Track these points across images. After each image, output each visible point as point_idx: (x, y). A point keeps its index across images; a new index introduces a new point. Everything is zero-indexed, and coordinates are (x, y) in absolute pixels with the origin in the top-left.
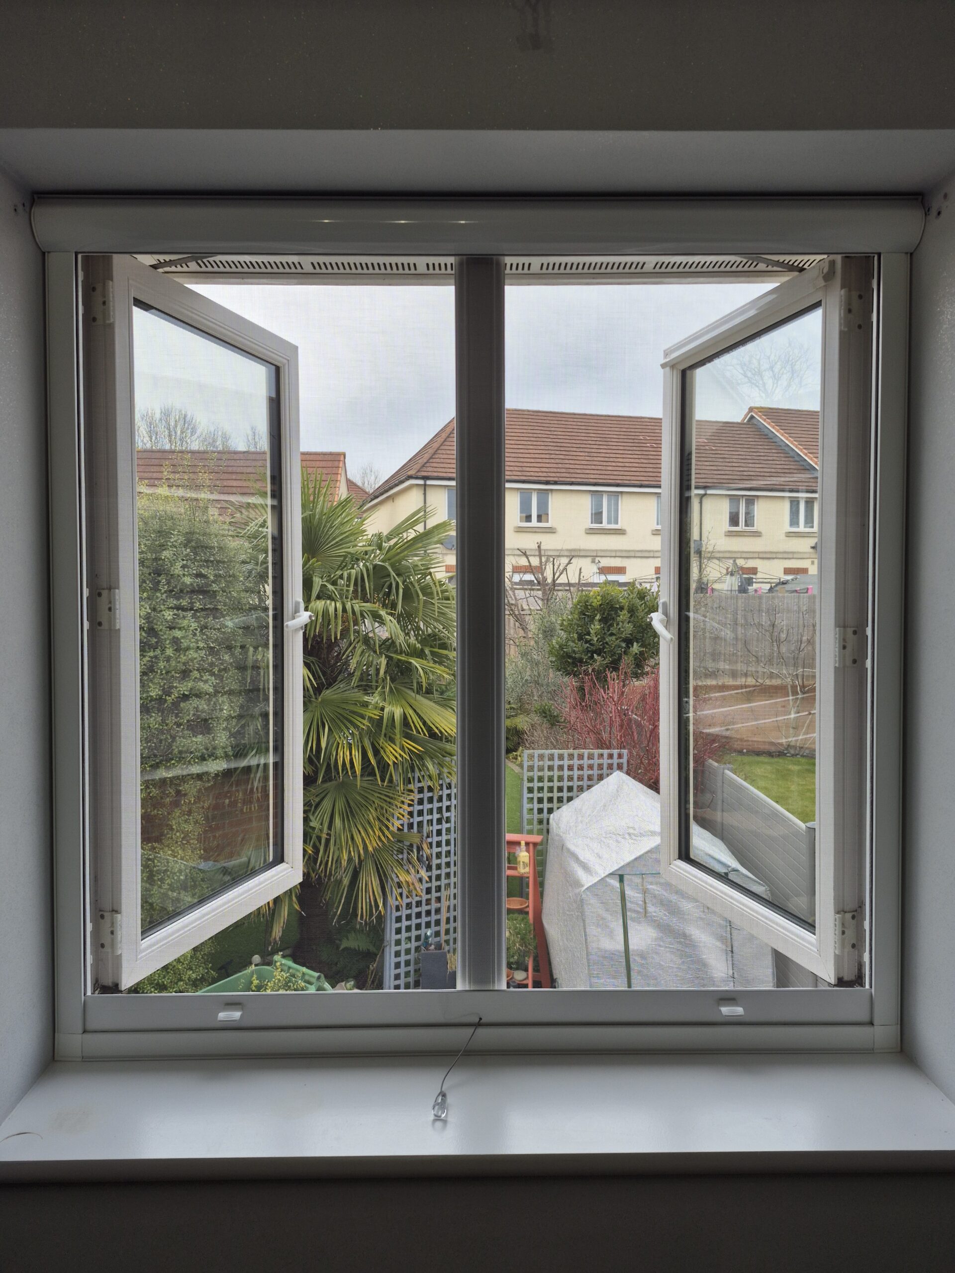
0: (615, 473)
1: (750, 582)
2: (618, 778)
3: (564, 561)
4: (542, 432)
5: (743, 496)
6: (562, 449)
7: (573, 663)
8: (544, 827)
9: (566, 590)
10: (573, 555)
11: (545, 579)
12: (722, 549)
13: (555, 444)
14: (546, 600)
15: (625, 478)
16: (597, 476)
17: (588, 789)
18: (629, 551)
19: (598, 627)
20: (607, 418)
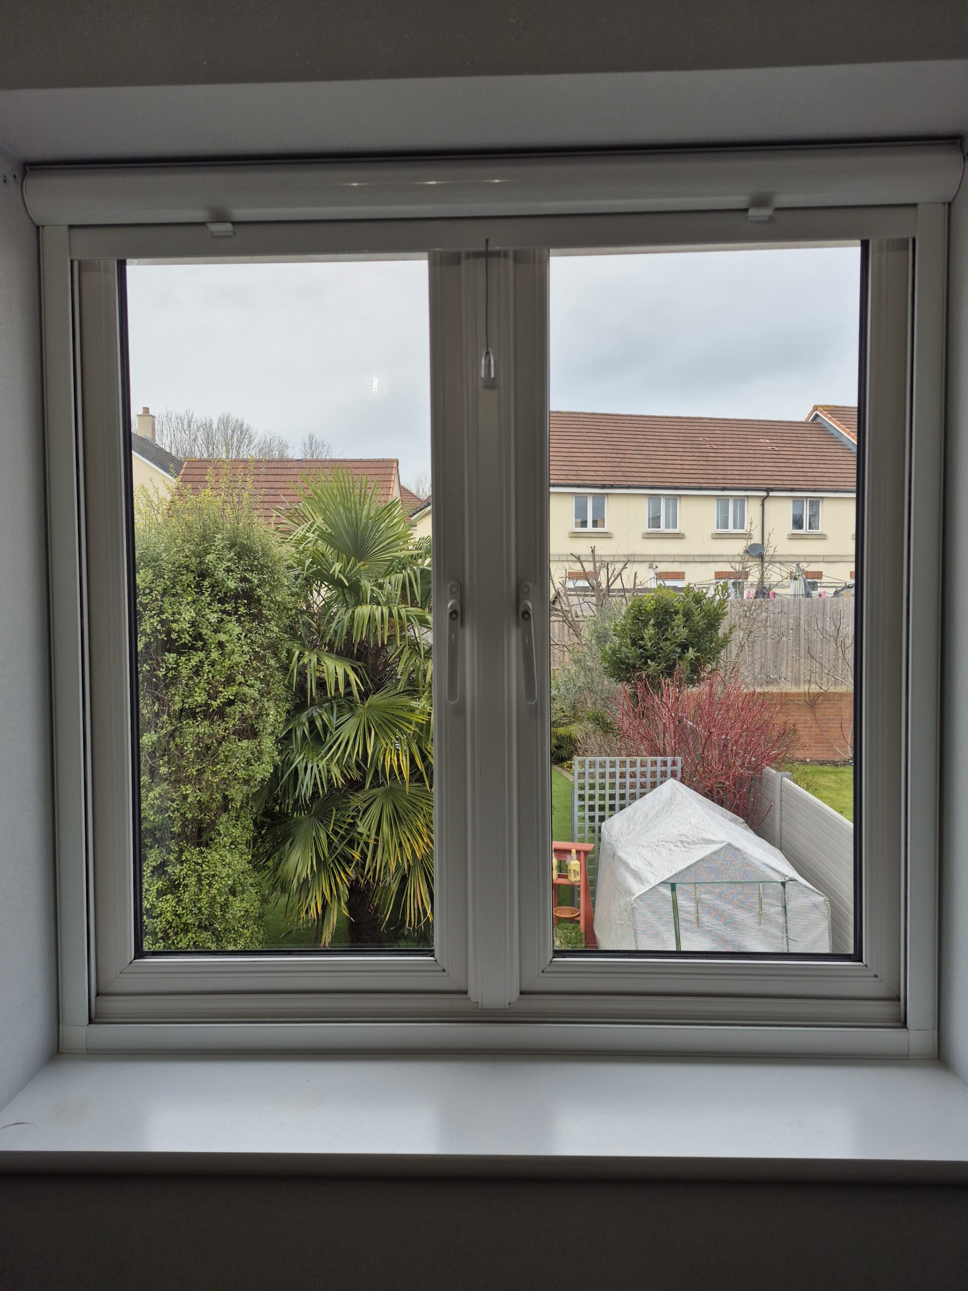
0: (674, 475)
1: (814, 586)
2: (671, 786)
3: (619, 566)
4: (598, 435)
5: (807, 497)
6: (618, 452)
7: (627, 669)
8: (596, 834)
9: (622, 596)
10: (629, 560)
11: (599, 584)
12: (784, 553)
13: (611, 447)
14: (600, 605)
15: (683, 480)
16: (655, 479)
17: (641, 797)
18: (688, 556)
19: (653, 632)
20: (666, 419)
